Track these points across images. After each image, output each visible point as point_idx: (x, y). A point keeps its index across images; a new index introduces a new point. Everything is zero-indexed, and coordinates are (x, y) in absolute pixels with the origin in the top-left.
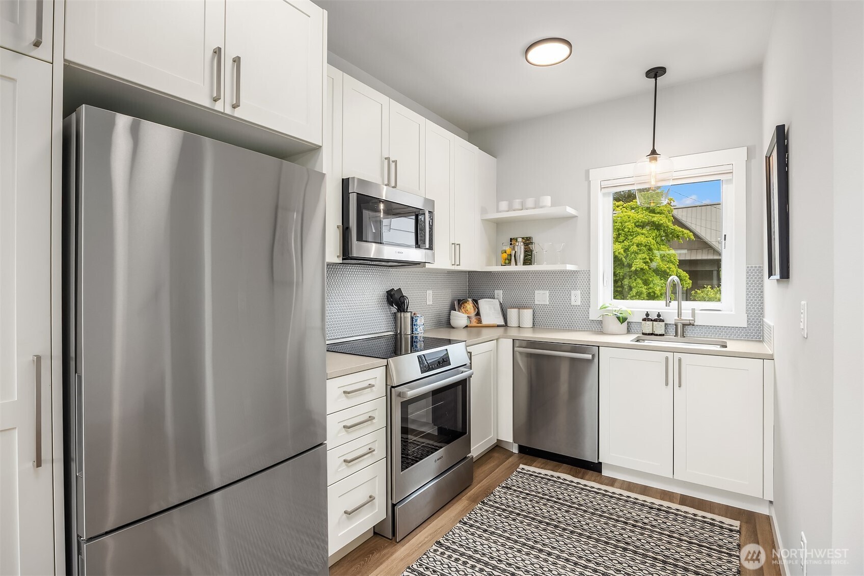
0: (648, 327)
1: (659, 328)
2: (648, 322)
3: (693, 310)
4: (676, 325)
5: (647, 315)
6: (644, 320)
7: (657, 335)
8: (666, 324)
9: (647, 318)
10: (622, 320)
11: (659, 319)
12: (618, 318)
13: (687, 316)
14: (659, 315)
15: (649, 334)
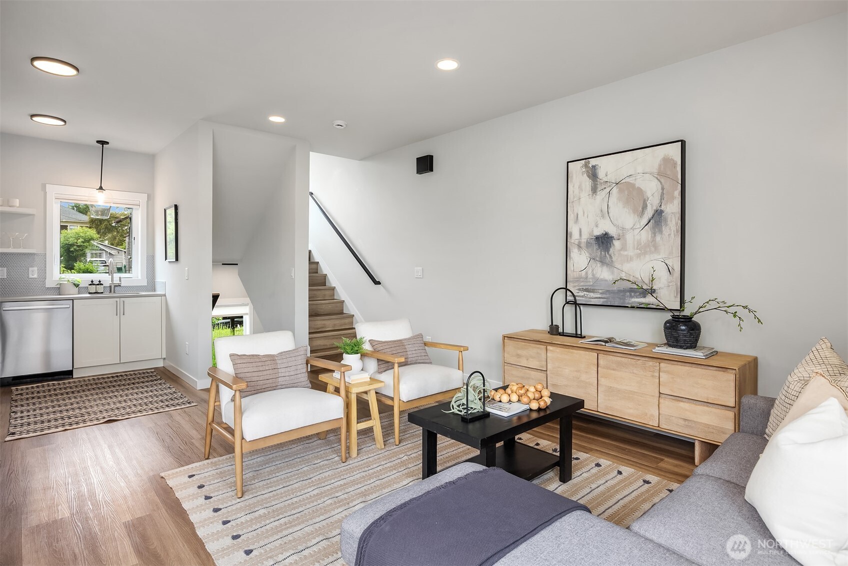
0: (93, 289)
1: (100, 289)
2: (93, 286)
3: (120, 278)
4: (110, 287)
5: (92, 282)
6: (90, 285)
7: (99, 293)
8: (104, 287)
9: (92, 283)
10: (77, 285)
11: (100, 284)
12: (74, 284)
13: (116, 281)
14: (100, 282)
15: (95, 293)
